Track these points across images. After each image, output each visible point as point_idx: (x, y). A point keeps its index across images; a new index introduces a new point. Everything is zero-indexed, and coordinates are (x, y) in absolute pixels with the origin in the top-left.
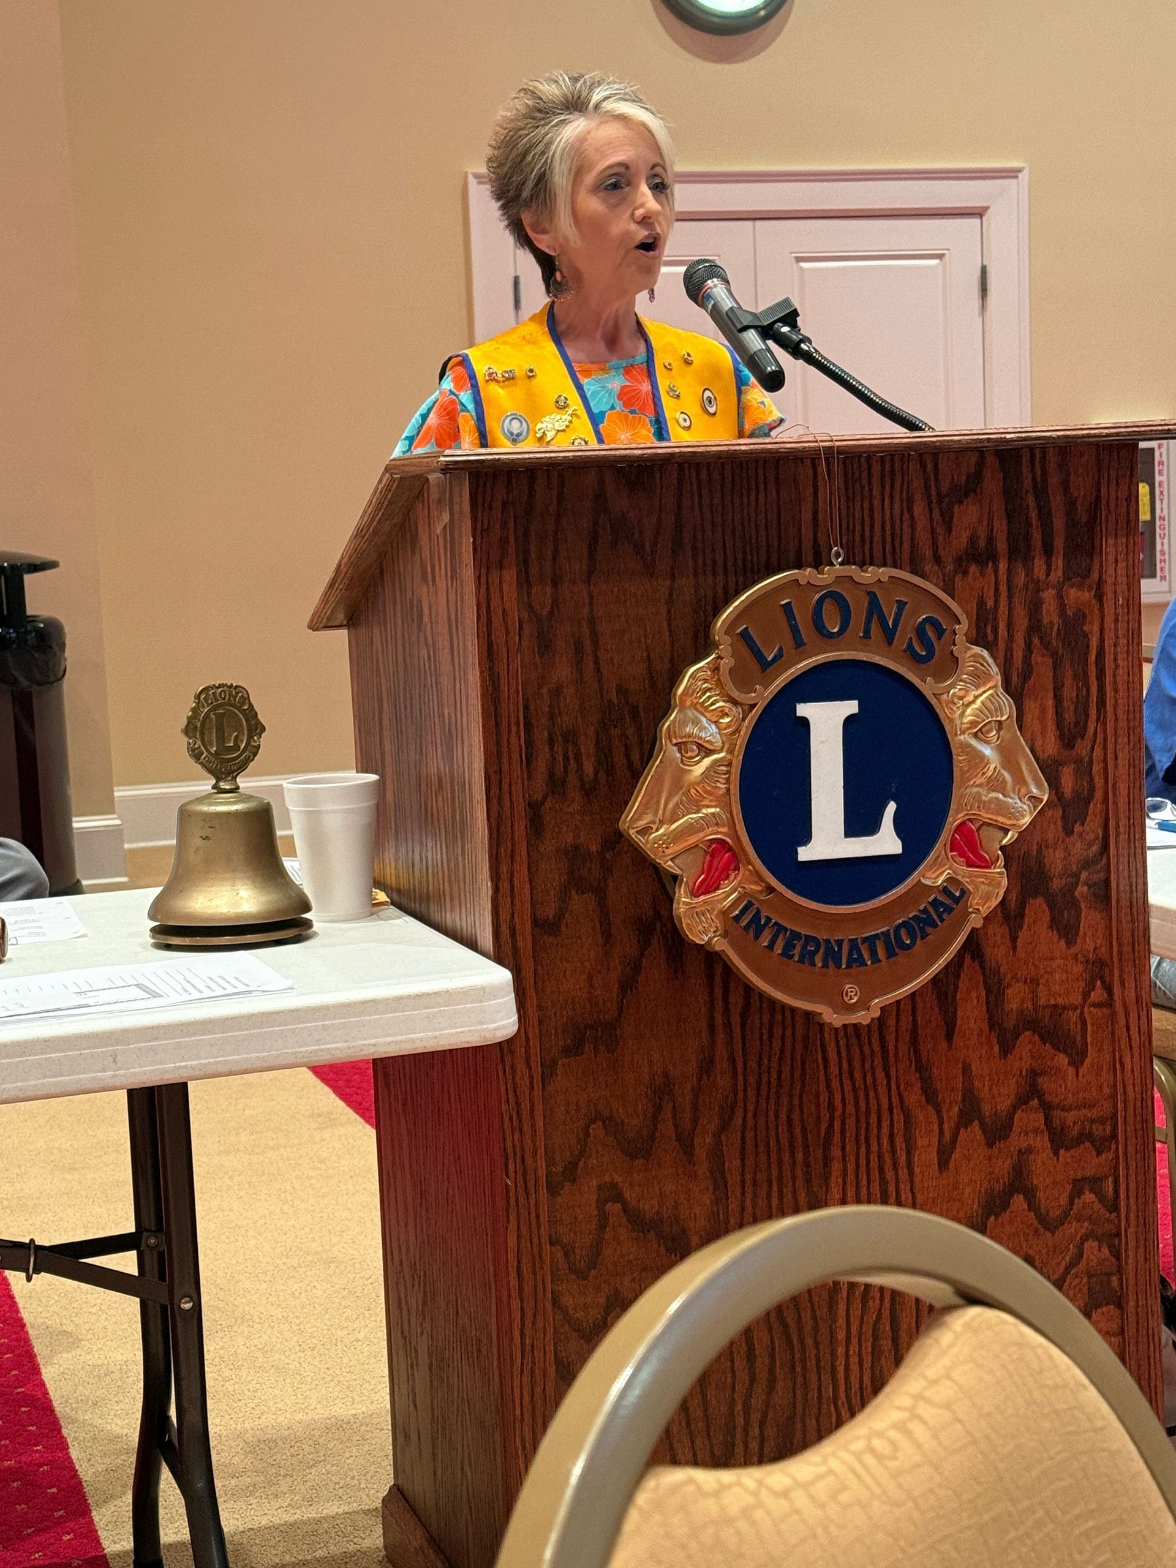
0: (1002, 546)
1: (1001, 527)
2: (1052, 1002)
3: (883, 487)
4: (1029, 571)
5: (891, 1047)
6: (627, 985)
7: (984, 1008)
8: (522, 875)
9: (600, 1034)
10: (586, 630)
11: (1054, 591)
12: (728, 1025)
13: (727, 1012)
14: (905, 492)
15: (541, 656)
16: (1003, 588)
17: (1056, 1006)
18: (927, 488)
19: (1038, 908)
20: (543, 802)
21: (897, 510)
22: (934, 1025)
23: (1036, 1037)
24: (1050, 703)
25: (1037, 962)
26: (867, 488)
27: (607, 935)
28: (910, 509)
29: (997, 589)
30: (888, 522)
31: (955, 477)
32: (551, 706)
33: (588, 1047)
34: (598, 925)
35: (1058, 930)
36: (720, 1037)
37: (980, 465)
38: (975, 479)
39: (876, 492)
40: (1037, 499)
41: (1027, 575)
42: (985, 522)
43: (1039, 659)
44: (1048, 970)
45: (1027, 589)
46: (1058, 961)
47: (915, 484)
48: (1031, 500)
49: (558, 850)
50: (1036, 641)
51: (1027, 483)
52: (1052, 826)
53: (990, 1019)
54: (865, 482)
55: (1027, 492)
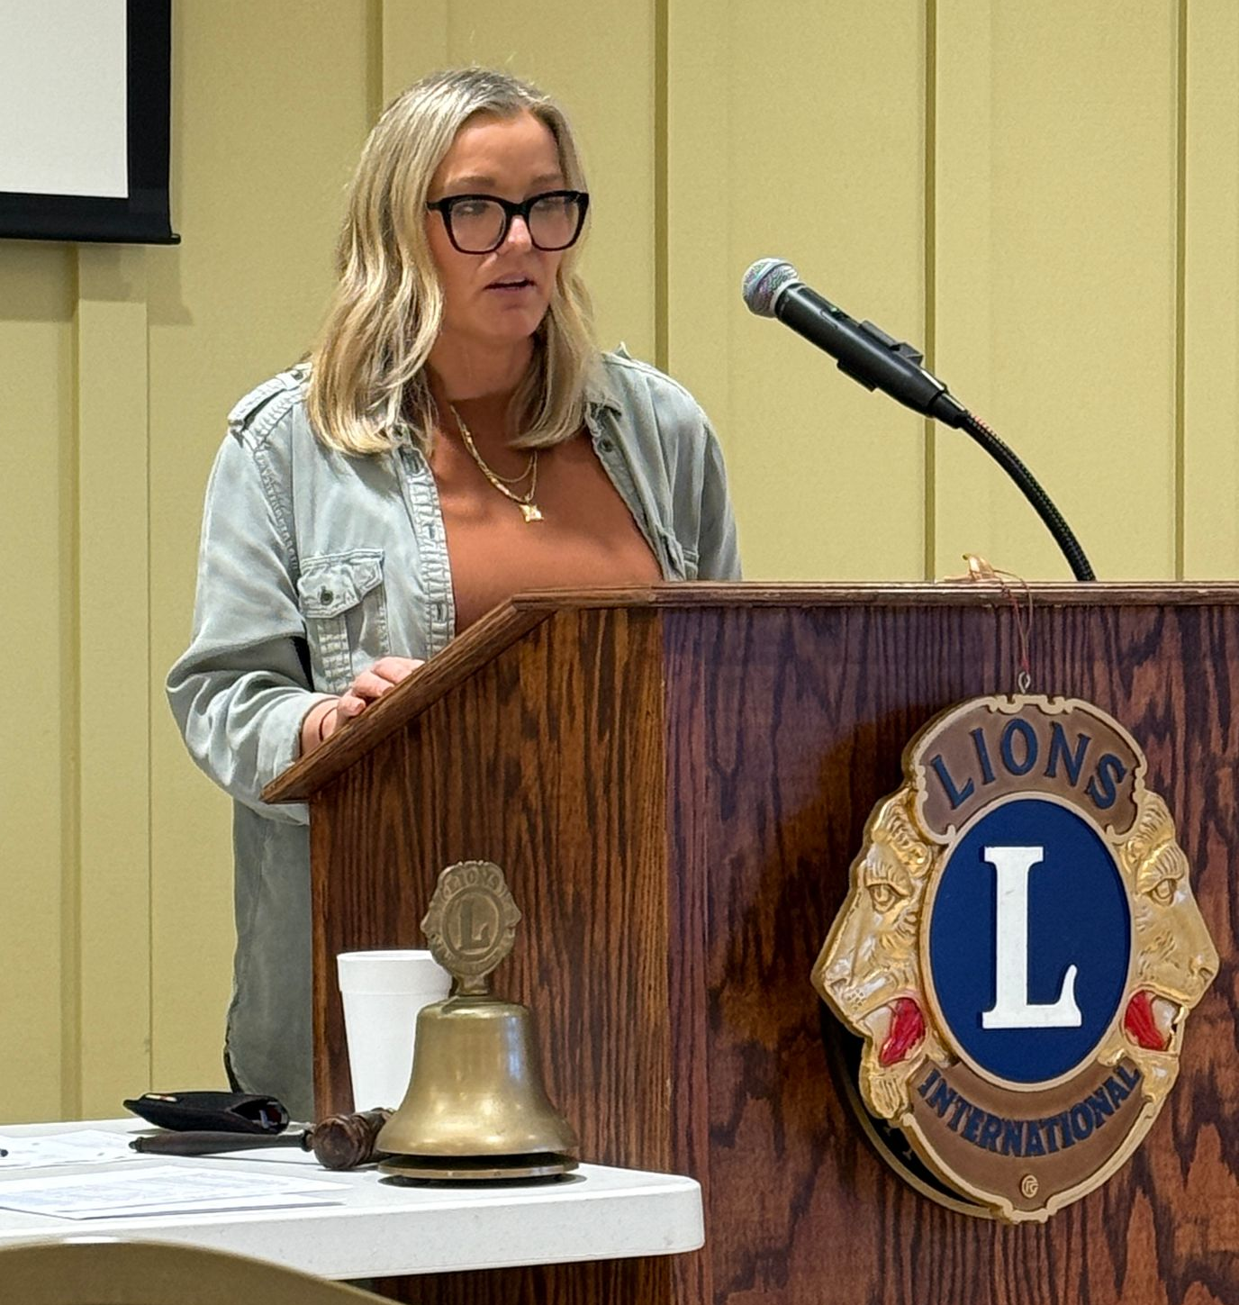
0: (1179, 715)
1: (1179, 693)
2: (1223, 1248)
3: (1064, 642)
4: (1206, 746)
5: (1061, 1294)
6: (799, 1208)
7: (1155, 1253)
8: (701, 1073)
9: (770, 1264)
10: (769, 792)
11: (1230, 770)
12: (899, 1260)
13: (898, 1247)
14: (1086, 649)
15: (725, 819)
16: (1180, 764)
17: (1226, 1252)
18: (1108, 650)
19: (1209, 1133)
20: (723, 987)
21: (1078, 670)
22: (1103, 1268)
23: (1205, 1289)
24: (1225, 897)
25: (1208, 1200)
26: (1048, 645)
27: (781, 1149)
28: (1091, 669)
29: (1174, 764)
30: (1069, 683)
31: (1136, 637)
32: (733, 880)
33: (759, 1280)
34: (772, 1137)
35: (1229, 1164)
36: (891, 1273)
37: (1160, 622)
38: (1155, 637)
39: (1058, 647)
40: (1215, 666)
41: (1203, 750)
42: (1164, 689)
43: (1215, 847)
44: (1219, 1208)
45: (1204, 766)
46: (1229, 1200)
47: (1096, 641)
48: (1208, 664)
49: (735, 1047)
50: (1212, 826)
51: (1205, 645)
52: (1225, 1041)
53: (1160, 1265)
54: (1047, 636)
55: (1205, 656)
